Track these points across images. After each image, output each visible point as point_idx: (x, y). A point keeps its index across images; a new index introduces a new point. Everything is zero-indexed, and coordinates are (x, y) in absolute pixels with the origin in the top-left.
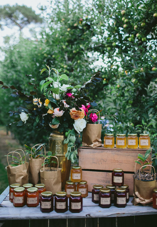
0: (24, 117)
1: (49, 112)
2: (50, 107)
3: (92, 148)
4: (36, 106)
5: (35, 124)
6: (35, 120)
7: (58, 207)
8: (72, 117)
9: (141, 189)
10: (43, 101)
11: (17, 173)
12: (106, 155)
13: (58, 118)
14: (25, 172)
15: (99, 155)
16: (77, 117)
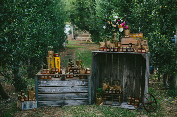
0: (104, 27)
1: (112, 26)
2: (112, 24)
3: (125, 37)
4: (109, 24)
5: (108, 30)
6: (108, 29)
7: (111, 50)
8: (118, 27)
9: (136, 48)
10: (110, 22)
11: (102, 44)
12: (129, 39)
13: (115, 28)
14: (104, 44)
15: (127, 39)
16: (120, 27)
